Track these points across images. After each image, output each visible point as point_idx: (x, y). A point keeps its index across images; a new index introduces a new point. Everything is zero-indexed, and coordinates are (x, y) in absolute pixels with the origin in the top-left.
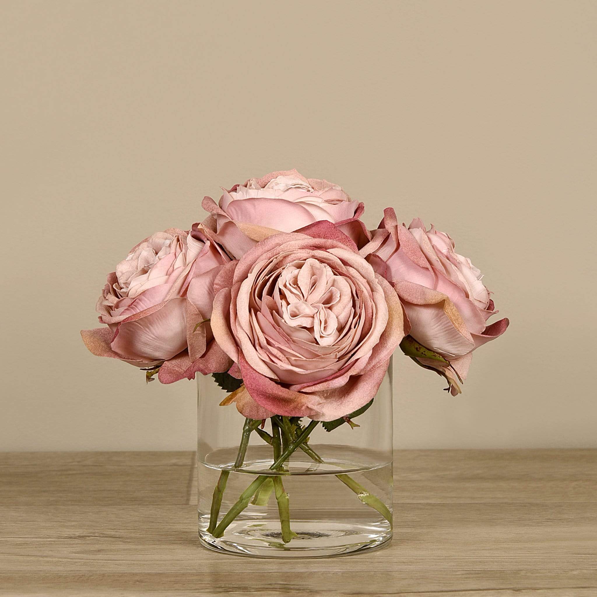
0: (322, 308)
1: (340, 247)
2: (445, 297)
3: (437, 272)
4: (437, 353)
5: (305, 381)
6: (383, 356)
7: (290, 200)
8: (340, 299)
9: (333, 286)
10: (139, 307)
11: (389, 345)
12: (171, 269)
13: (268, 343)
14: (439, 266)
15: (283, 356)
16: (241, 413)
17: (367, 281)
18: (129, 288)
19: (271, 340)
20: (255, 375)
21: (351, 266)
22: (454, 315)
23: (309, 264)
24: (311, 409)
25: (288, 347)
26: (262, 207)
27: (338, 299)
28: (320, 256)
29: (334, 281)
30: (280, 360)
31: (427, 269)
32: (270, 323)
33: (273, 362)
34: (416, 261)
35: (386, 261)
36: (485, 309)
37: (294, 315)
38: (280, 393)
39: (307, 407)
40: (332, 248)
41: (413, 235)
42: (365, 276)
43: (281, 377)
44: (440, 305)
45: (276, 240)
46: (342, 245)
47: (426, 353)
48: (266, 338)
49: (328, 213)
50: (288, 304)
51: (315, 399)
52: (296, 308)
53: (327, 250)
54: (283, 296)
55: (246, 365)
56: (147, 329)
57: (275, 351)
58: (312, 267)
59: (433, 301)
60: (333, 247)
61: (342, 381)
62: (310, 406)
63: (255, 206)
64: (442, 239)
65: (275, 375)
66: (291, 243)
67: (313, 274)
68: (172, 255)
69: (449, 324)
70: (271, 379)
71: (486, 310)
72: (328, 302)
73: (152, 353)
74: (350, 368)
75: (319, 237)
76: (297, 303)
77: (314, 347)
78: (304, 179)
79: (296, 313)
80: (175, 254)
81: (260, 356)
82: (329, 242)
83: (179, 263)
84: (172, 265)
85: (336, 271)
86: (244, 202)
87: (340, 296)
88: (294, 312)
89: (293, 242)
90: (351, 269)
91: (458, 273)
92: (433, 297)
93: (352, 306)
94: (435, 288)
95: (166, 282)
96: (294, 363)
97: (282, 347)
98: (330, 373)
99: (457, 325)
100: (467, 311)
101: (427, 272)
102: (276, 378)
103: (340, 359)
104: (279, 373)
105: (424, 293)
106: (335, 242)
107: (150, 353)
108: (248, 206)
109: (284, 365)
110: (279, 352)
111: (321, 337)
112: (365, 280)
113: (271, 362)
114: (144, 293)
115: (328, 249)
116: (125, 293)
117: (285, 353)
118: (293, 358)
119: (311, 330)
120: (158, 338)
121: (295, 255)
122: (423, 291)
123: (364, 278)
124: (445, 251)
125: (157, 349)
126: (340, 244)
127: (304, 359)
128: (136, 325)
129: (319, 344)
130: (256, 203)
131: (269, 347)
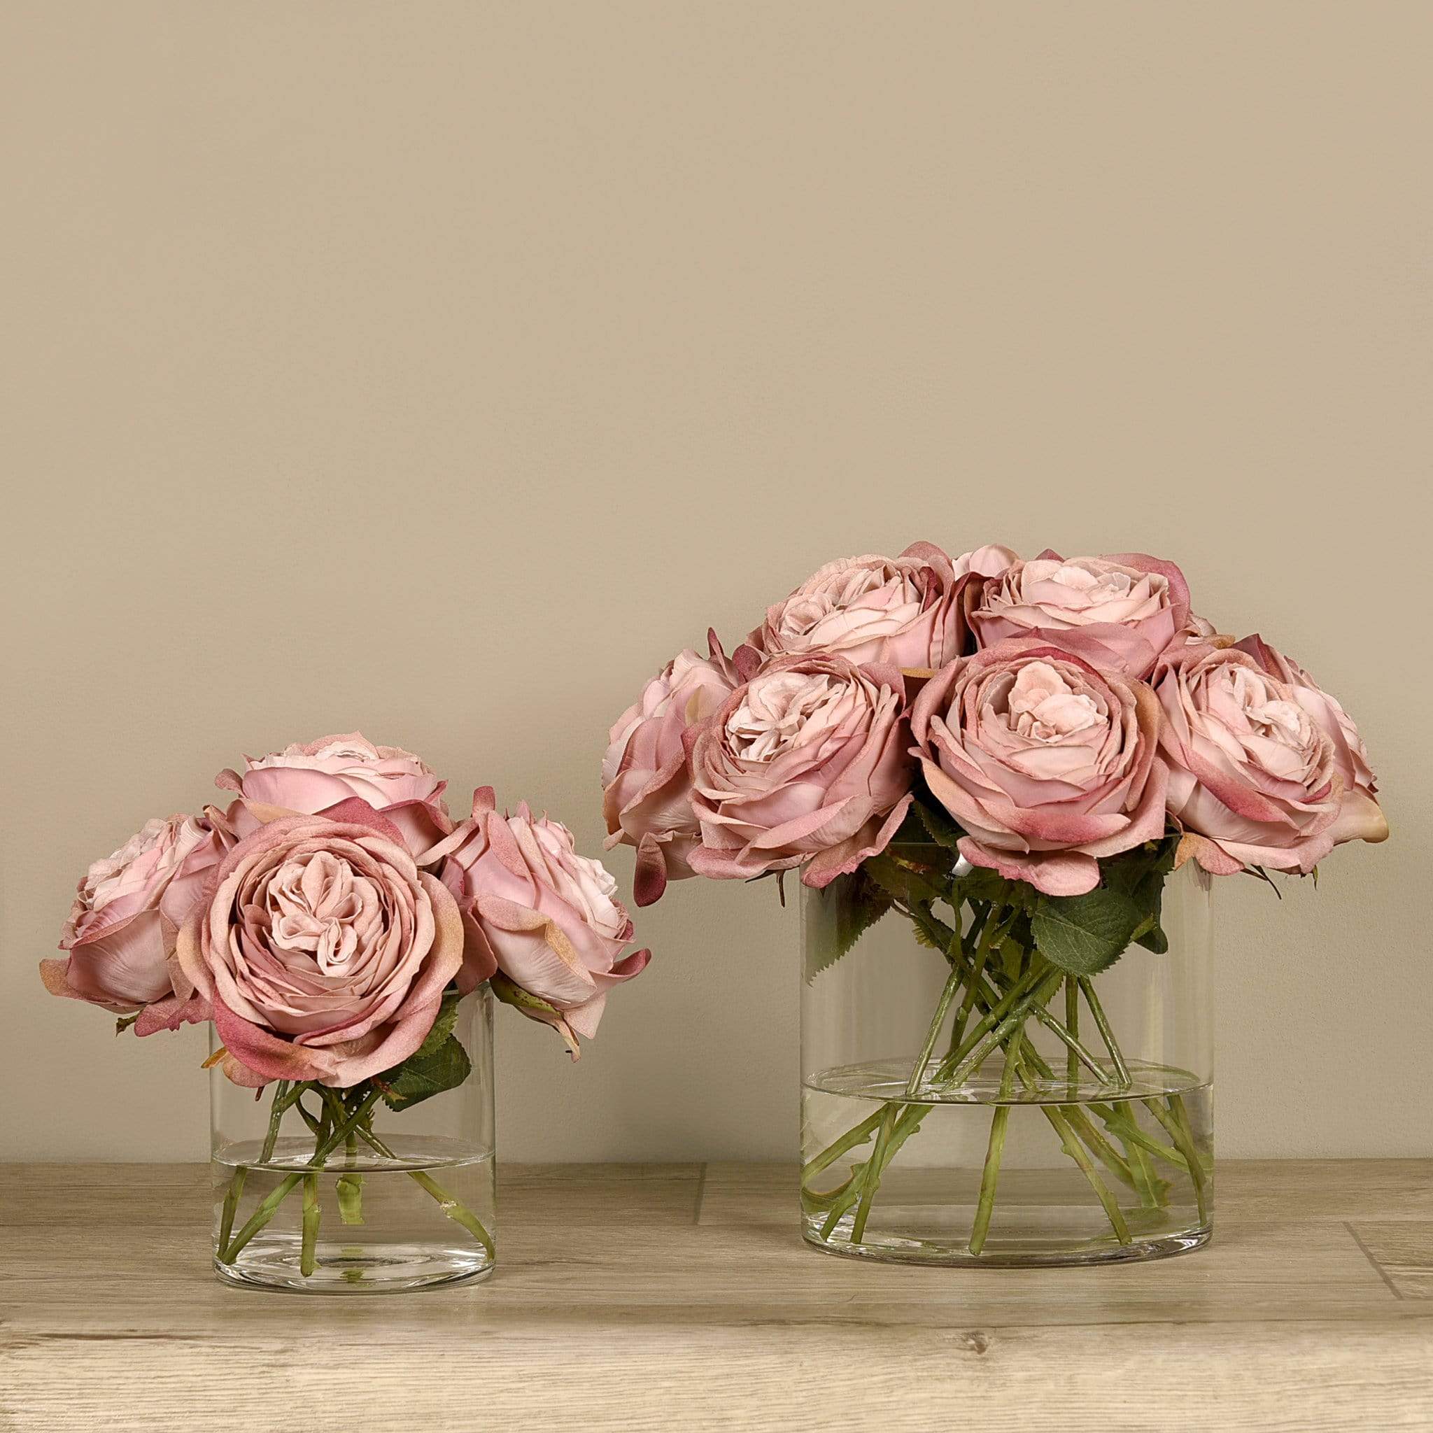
0: (336, 924)
1: (373, 836)
2: (546, 920)
3: (539, 882)
4: (544, 1000)
5: (310, 1028)
6: (429, 992)
7: (325, 772)
8: (362, 911)
9: (352, 891)
10: (104, 923)
11: (438, 976)
12: (153, 870)
13: (252, 972)
14: (543, 874)
15: (274, 991)
16: (229, 1078)
17: (409, 885)
18: (94, 897)
19: (255, 969)
20: (232, 1019)
21: (388, 863)
22: (562, 946)
23: (319, 859)
24: (318, 1070)
25: (278, 978)
26: (286, 780)
27: (360, 910)
28: (338, 846)
29: (353, 884)
30: (268, 996)
31: (524, 878)
32: (252, 942)
33: (260, 1001)
34: (509, 865)
35: (469, 868)
36: (616, 937)
37: (292, 932)
38: (270, 1046)
39: (312, 1067)
40: (362, 837)
41: (510, 827)
42: (407, 877)
43: (275, 1024)
44: (539, 933)
45: (282, 826)
46: (377, 833)
47: (527, 1000)
48: (248, 965)
49: (381, 792)
50: (284, 916)
51: (327, 1055)
52: (295, 922)
53: (356, 841)
54: (275, 903)
55: (221, 1004)
56: (115, 956)
57: (260, 984)
58: (324, 863)
59: (530, 927)
60: (363, 835)
61: (360, 1030)
62: (315, 1065)
63: (275, 779)
64: (553, 834)
65: (265, 1020)
66: (300, 829)
67: (327, 876)
68: (156, 851)
69: (555, 959)
70: (259, 1026)
71: (618, 940)
72: (349, 914)
73: (128, 993)
74: (374, 1011)
75: (345, 821)
76: (296, 916)
77: (316, 980)
78: (371, 746)
79: (295, 929)
80: (162, 850)
81: (240, 991)
82: (356, 828)
83: (164, 862)
84: (155, 865)
85: (358, 869)
86: (262, 773)
87: (363, 907)
88: (292, 928)
89: (304, 829)
90: (386, 868)
91: (572, 885)
92: (531, 920)
93: (381, 920)
94: (536, 907)
95: (145, 888)
96: (290, 1001)
97: (271, 978)
98: (345, 1016)
99: (565, 959)
100: (581, 939)
101: (525, 884)
102: (266, 1023)
103: (363, 996)
104: (270, 1016)
105: (517, 915)
106: (365, 827)
107: (123, 992)
108: (267, 777)
109: (274, 1004)
110: (266, 985)
111: (329, 964)
112: (405, 883)
113: (256, 1001)
114: (110, 905)
115: (357, 838)
116: (89, 904)
117: (278, 988)
118: (288, 995)
119: (313, 955)
120: (133, 970)
121: (303, 846)
122: (515, 911)
123: (404, 879)
124: (555, 851)
125: (132, 986)
126: (373, 831)
127: (304, 995)
128: (100, 951)
129: (323, 974)
130: (278, 774)
131: (252, 978)
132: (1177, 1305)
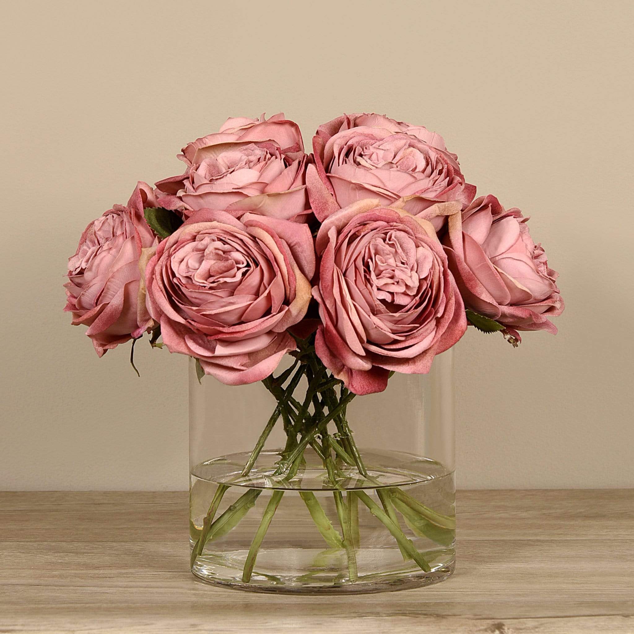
132: (624, 603)
